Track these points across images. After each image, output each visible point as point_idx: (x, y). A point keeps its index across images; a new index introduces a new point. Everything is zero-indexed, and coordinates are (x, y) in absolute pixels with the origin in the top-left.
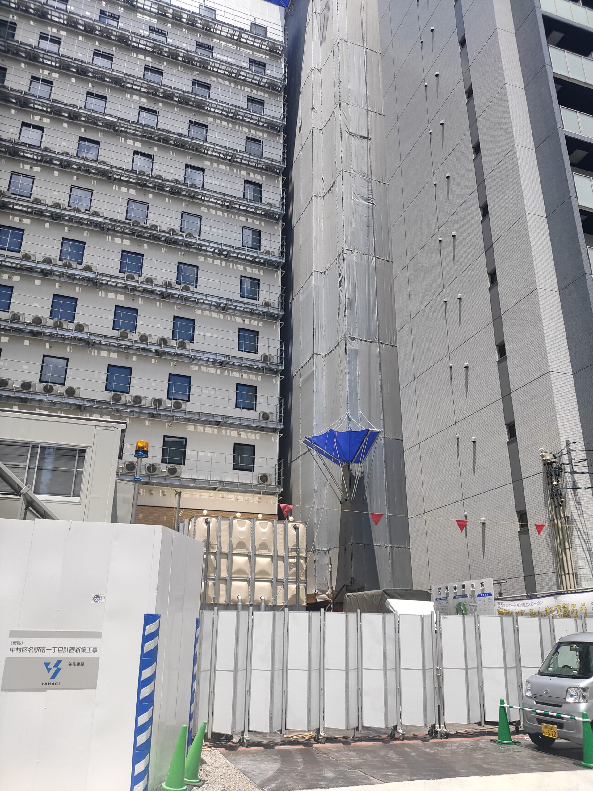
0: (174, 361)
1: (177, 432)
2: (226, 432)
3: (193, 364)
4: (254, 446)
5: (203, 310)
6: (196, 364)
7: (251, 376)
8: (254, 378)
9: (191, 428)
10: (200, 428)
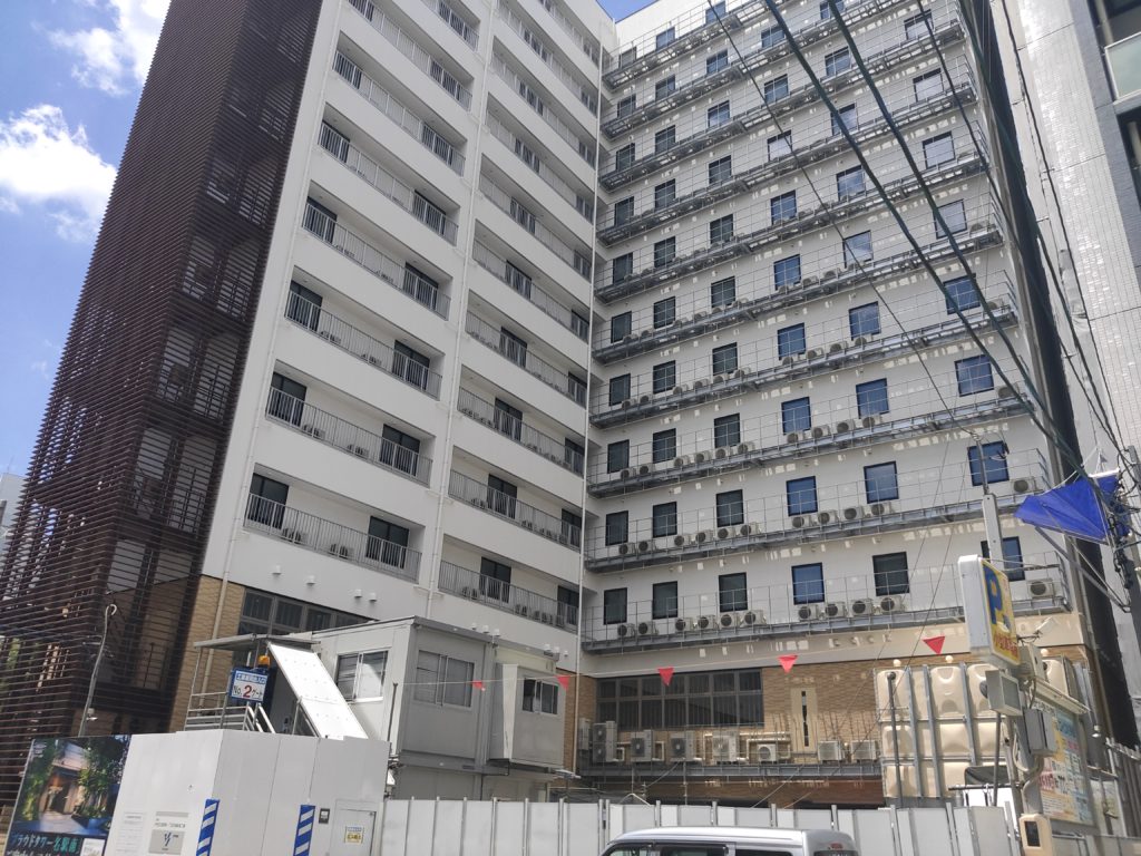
0: (867, 448)
1: (889, 547)
2: (965, 529)
3: (894, 443)
4: (1017, 539)
5: (895, 359)
6: (899, 442)
7: (990, 428)
8: (996, 429)
9: (910, 536)
10: (923, 532)
